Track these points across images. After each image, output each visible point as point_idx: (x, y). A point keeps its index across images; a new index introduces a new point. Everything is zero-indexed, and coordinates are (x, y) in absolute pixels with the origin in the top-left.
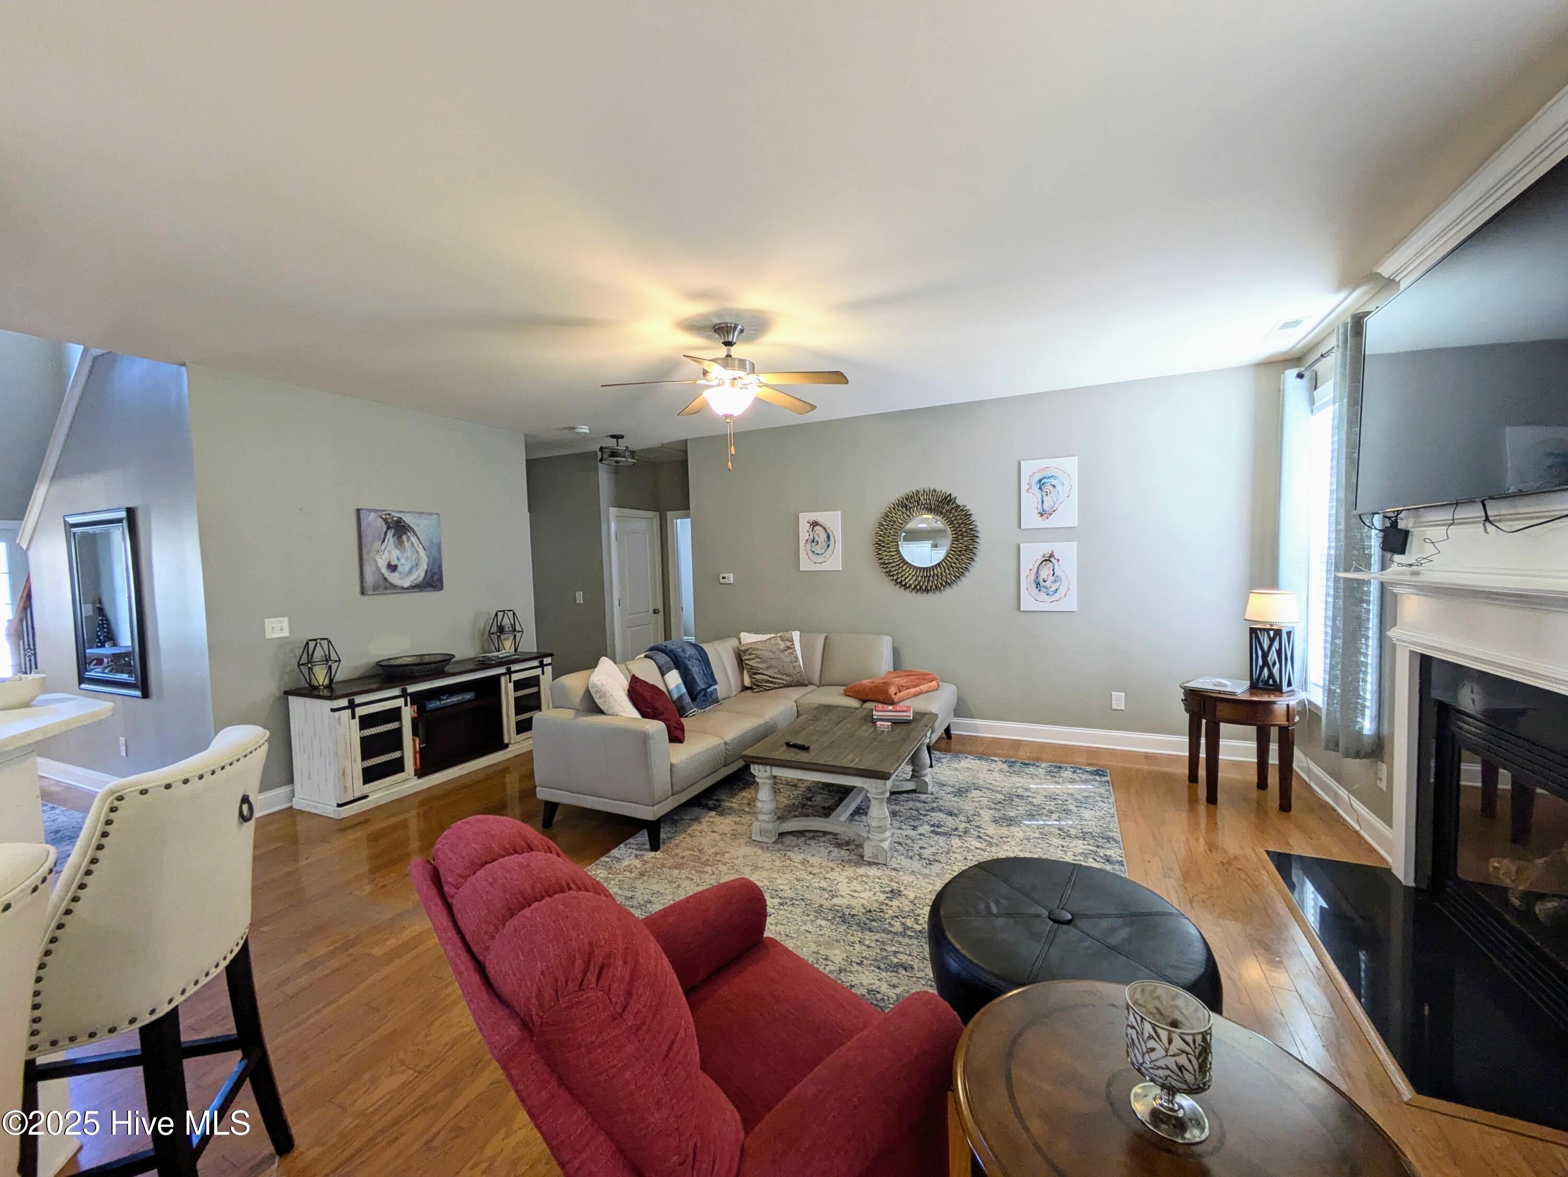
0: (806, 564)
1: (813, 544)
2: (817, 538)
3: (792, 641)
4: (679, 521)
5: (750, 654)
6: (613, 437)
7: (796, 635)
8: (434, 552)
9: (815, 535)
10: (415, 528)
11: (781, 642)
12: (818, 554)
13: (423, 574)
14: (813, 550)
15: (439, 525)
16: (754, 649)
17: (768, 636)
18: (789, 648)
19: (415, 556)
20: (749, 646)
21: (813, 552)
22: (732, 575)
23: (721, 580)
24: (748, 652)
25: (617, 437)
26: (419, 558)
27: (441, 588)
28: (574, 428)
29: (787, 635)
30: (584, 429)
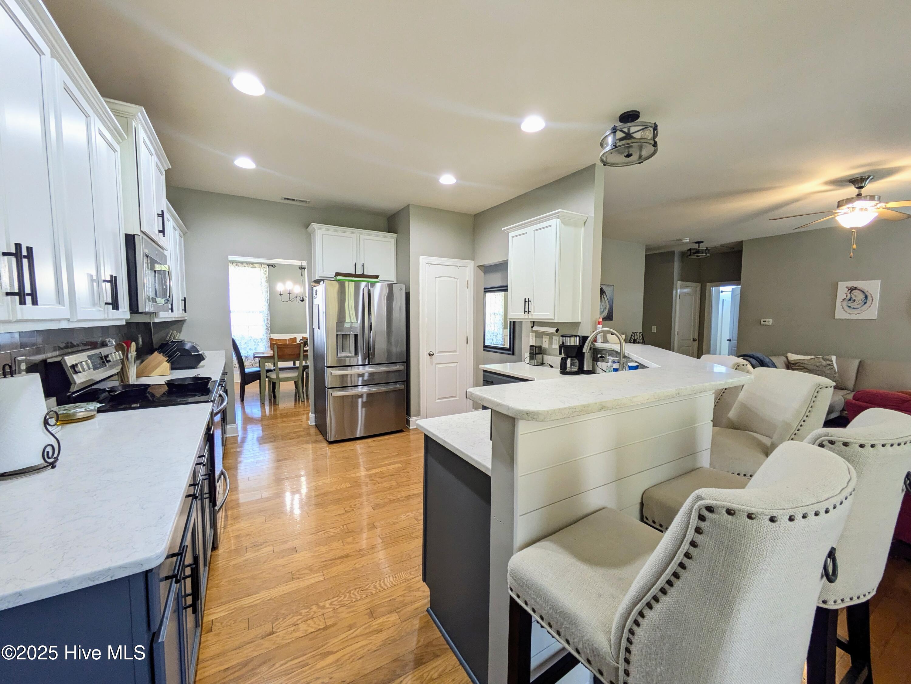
0: (841, 313)
1: (849, 302)
2: (854, 298)
3: (832, 361)
4: (713, 288)
5: (798, 366)
6: (696, 243)
7: (834, 358)
8: (611, 302)
9: (853, 296)
10: (606, 292)
11: (823, 361)
12: (854, 308)
13: (607, 313)
14: (849, 305)
15: (613, 291)
16: (802, 364)
17: (809, 357)
18: (829, 365)
19: (605, 305)
20: (798, 361)
21: (850, 307)
22: (771, 320)
23: (762, 323)
24: (797, 365)
25: (699, 243)
26: (606, 306)
27: (612, 320)
28: (681, 240)
29: (828, 357)
30: (687, 240)
